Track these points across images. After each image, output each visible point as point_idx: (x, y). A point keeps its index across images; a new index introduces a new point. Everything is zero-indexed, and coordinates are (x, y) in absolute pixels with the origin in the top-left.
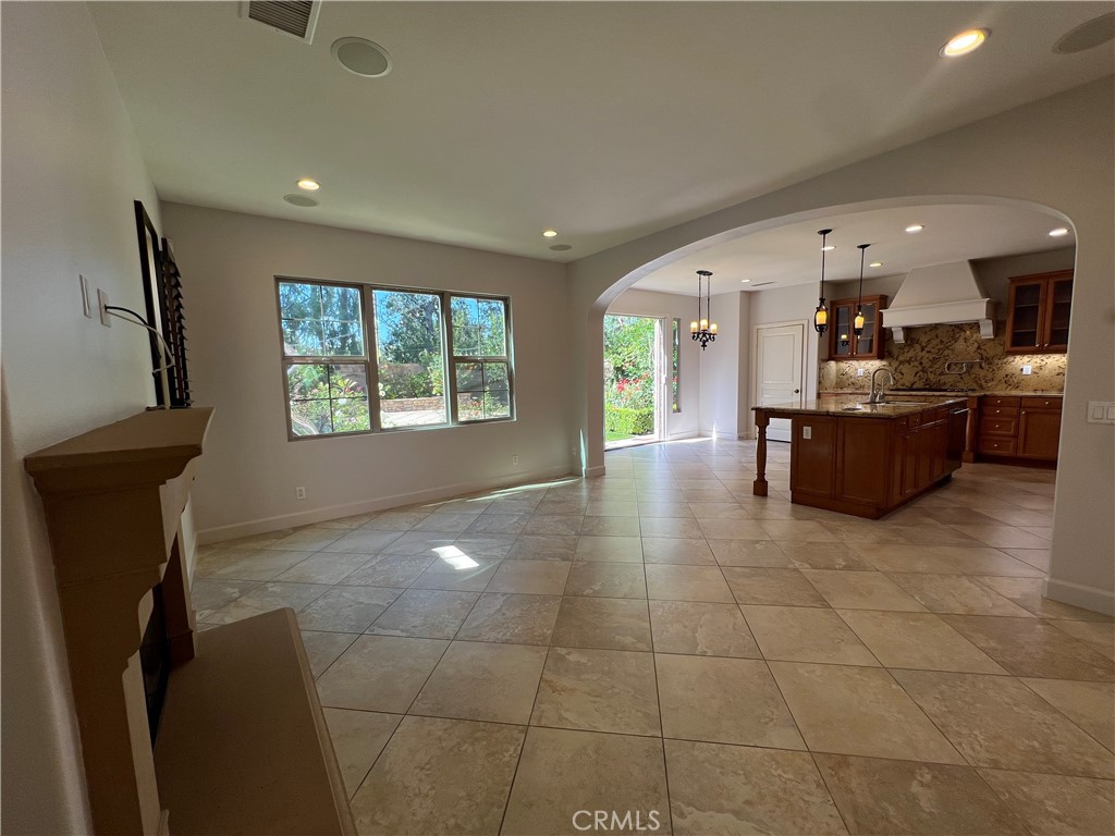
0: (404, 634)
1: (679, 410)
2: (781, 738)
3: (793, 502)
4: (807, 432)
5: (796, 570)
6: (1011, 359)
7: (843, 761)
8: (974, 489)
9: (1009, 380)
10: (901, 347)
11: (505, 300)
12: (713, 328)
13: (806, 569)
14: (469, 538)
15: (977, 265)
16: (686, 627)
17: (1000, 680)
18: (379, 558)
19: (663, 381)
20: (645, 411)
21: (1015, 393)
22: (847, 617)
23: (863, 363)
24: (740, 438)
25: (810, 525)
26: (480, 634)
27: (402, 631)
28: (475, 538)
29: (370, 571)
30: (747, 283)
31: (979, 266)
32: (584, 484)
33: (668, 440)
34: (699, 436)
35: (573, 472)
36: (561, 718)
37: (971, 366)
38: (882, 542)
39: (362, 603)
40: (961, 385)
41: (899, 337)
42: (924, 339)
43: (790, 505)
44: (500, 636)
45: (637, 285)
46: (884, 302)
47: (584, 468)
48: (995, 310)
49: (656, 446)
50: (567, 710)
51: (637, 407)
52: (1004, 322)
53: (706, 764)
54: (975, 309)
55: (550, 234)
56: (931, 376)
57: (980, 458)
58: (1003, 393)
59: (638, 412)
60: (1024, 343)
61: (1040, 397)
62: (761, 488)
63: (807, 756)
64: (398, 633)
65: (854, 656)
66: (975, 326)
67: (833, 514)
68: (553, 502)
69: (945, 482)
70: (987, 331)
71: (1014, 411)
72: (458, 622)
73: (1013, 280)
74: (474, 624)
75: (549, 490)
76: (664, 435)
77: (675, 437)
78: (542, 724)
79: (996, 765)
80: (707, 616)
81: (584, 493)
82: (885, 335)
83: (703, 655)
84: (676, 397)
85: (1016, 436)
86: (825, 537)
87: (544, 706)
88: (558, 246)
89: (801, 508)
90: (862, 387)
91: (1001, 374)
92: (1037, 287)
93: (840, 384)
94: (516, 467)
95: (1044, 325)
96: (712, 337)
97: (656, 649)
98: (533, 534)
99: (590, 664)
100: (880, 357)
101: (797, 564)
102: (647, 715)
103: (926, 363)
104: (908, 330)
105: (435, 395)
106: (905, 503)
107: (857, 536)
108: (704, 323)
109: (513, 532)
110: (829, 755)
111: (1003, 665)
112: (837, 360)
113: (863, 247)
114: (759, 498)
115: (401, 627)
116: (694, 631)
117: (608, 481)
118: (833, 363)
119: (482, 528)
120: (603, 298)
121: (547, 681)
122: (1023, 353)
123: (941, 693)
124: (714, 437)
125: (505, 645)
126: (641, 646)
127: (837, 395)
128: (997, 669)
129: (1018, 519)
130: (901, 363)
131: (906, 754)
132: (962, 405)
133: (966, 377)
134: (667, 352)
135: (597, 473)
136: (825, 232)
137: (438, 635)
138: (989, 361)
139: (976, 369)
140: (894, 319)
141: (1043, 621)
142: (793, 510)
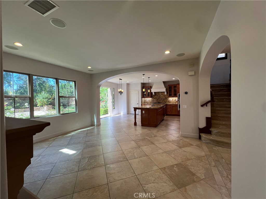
0: (62, 175)
1: (114, 108)
2: (155, 168)
3: (142, 126)
4: (144, 112)
5: (147, 139)
6: (169, 98)
7: (165, 168)
8: (167, 120)
9: (169, 102)
10: (154, 96)
11: (75, 82)
12: (122, 91)
13: (148, 138)
14: (70, 146)
15: (164, 82)
16: (132, 154)
17: (179, 149)
18: (41, 157)
19: (111, 102)
20: (106, 109)
21: (170, 104)
22: (157, 145)
23: (148, 98)
24: (127, 114)
25: (146, 130)
26: (86, 168)
27: (61, 174)
28: (72, 145)
29: (39, 161)
30: (128, 82)
31: (164, 83)
32: (96, 128)
33: (112, 115)
34: (119, 114)
35: (92, 125)
36: (114, 179)
37: (164, 99)
38: (158, 131)
39: (41, 171)
40: (163, 102)
41: (154, 94)
42: (157, 94)
43: (141, 127)
44: (91, 167)
45: (108, 81)
46: (151, 87)
47: (95, 124)
48: (166, 90)
49: (110, 117)
50: (115, 177)
51: (104, 108)
52: (168, 92)
53: (145, 177)
54: (164, 90)
55: (89, 67)
56: (159, 101)
57: (167, 115)
58: (169, 104)
59: (104, 109)
60: (170, 96)
61: (173, 104)
62: (135, 124)
63: (160, 169)
64: (60, 175)
65: (161, 151)
66: (164, 92)
67: (149, 127)
68: (90, 133)
69: (163, 120)
70: (166, 93)
71: (170, 107)
72: (77, 167)
73: (169, 85)
74: (83, 166)
75: (88, 130)
76: (111, 114)
77: (114, 114)
78: (111, 182)
79: (182, 161)
80: (135, 150)
81: (96, 130)
82: (151, 93)
83: (137, 158)
84: (114, 105)
85: (171, 111)
86: (149, 132)
87: (109, 178)
88: (90, 70)
89: (143, 127)
90: (148, 103)
91: (168, 100)
92: (171, 87)
93: (145, 102)
94: (77, 125)
95: (173, 93)
96: (122, 93)
97: (128, 159)
98: (88, 141)
99: (116, 166)
100: (151, 97)
101: (147, 137)
102: (131, 172)
103: (158, 99)
104: (155, 93)
105: (39, 106)
106: (159, 124)
107: (154, 131)
108: (121, 89)
109: (83, 142)
110: (162, 168)
111: (179, 147)
112: (144, 98)
113: (149, 78)
114: (135, 126)
115: (60, 173)
116: (134, 154)
117: (101, 126)
118: (143, 98)
119: (72, 142)
120: (100, 83)
121: (108, 173)
122: (170, 97)
123: (173, 153)
124: (122, 114)
125: (93, 169)
126: (125, 160)
127: (145, 105)
128: (178, 148)
129: (174, 124)
130: (154, 98)
131: (172, 164)
132: (164, 106)
133: (164, 101)
134: (112, 96)
135: (99, 125)
136: (144, 75)
137: (73, 172)
138: (166, 98)
139: (165, 100)
140: (153, 90)
141: (181, 139)
142: (142, 127)
